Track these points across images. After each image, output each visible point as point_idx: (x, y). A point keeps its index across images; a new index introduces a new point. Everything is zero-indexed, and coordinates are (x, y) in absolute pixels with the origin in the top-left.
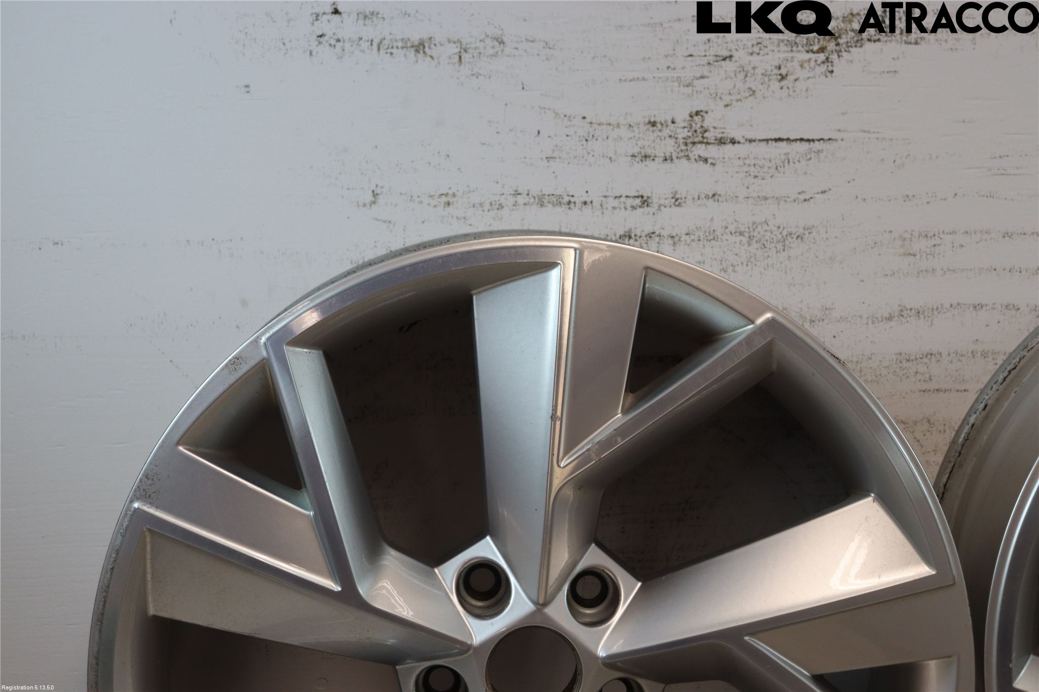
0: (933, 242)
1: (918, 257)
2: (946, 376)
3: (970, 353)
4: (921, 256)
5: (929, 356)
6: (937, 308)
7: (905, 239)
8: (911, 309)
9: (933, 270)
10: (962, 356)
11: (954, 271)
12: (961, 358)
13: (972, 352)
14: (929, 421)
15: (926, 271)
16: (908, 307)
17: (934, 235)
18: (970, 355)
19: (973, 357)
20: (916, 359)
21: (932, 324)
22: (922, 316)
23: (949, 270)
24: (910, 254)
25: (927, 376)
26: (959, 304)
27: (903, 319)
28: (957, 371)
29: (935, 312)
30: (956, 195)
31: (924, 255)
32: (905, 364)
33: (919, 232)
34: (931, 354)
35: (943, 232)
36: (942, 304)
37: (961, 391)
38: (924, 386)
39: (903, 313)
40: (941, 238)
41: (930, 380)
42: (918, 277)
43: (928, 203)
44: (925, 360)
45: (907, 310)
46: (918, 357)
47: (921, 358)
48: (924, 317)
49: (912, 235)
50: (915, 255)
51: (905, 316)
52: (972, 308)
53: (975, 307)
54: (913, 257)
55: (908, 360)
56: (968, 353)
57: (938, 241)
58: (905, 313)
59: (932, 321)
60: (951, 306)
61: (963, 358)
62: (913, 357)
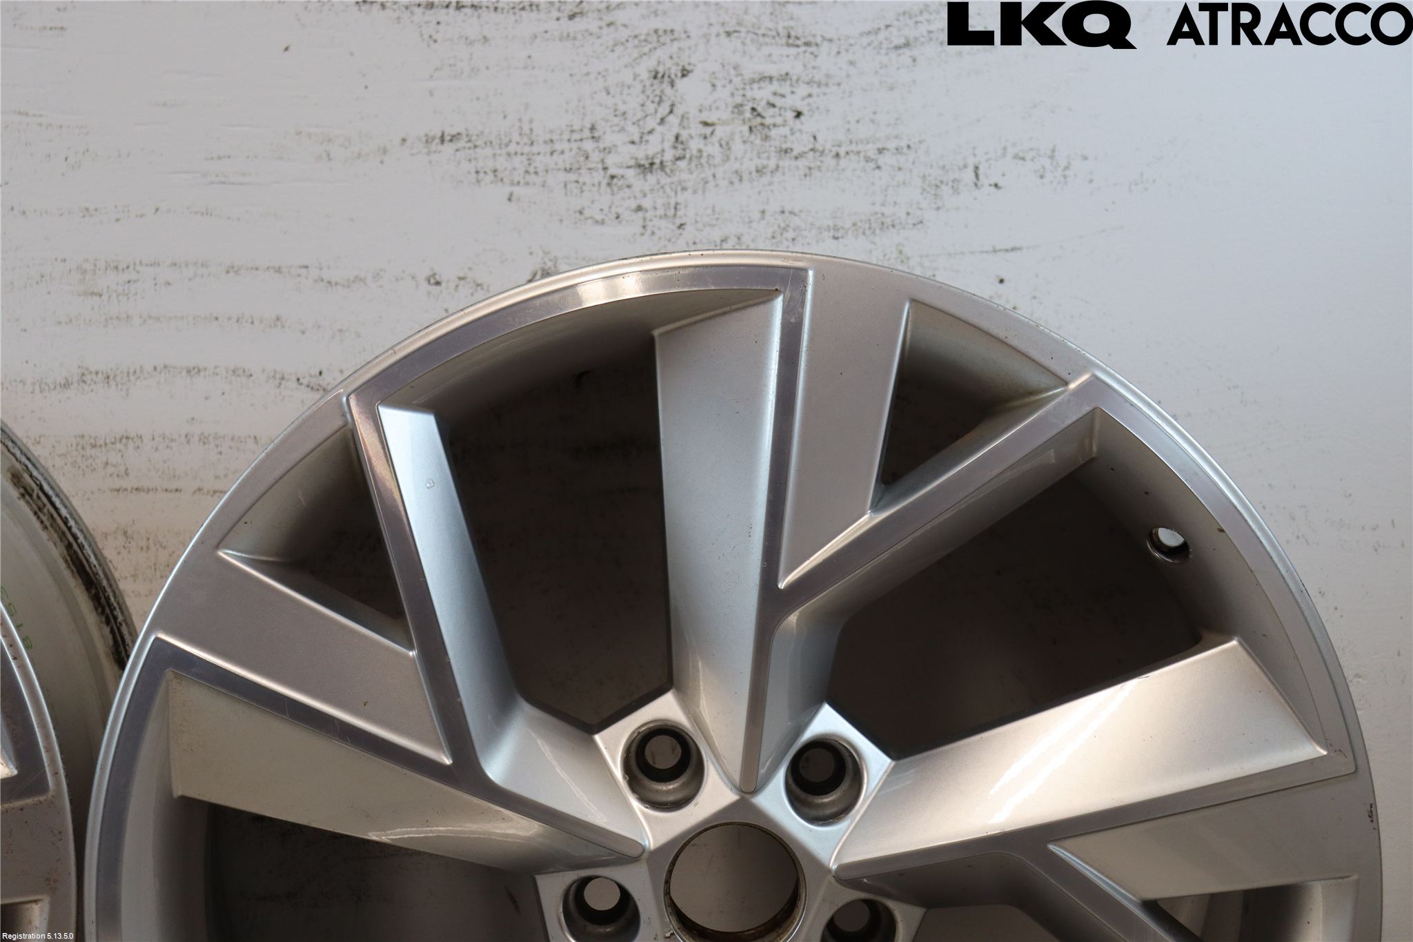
0: (125, 277)
1: (105, 297)
2: (149, 470)
3: (183, 436)
4: (110, 297)
5: (124, 440)
6: (135, 372)
7: (85, 272)
8: (97, 373)
9: (128, 317)
10: (172, 440)
11: (158, 319)
12: (170, 444)
13: (186, 436)
14: (125, 533)
15: (118, 318)
16: (93, 369)
17: (128, 267)
18: (183, 439)
19: (188, 442)
20: (106, 444)
21: (127, 395)
22: (112, 383)
23: (150, 317)
24: (93, 294)
25: (122, 469)
26: (165, 367)
27: (86, 387)
28: (165, 462)
29: (132, 378)
30: (157, 210)
31: (114, 295)
32: (89, 451)
33: (106, 262)
34: (127, 438)
35: (141, 262)
36: (141, 367)
37: (171, 491)
38: (118, 483)
39: (85, 378)
40: (138, 272)
41: (127, 474)
42: (106, 326)
43: (117, 220)
44: (118, 446)
45: (91, 373)
46: (108, 441)
47: (113, 443)
48: (117, 385)
49: (95, 266)
50: (101, 296)
51: (88, 382)
52: (184, 373)
53: (189, 371)
54: (96, 298)
55: (94, 446)
56: (180, 436)
57: (134, 276)
58: (88, 378)
59: (128, 390)
60: (155, 368)
61: (173, 444)
62: (102, 442)
